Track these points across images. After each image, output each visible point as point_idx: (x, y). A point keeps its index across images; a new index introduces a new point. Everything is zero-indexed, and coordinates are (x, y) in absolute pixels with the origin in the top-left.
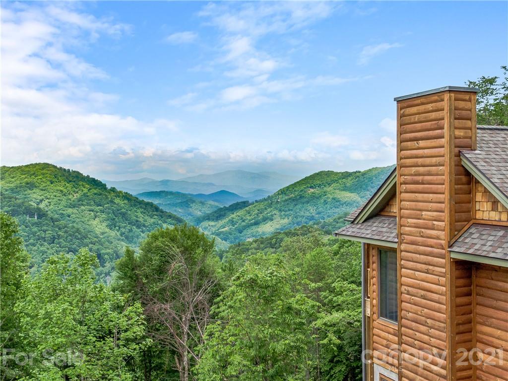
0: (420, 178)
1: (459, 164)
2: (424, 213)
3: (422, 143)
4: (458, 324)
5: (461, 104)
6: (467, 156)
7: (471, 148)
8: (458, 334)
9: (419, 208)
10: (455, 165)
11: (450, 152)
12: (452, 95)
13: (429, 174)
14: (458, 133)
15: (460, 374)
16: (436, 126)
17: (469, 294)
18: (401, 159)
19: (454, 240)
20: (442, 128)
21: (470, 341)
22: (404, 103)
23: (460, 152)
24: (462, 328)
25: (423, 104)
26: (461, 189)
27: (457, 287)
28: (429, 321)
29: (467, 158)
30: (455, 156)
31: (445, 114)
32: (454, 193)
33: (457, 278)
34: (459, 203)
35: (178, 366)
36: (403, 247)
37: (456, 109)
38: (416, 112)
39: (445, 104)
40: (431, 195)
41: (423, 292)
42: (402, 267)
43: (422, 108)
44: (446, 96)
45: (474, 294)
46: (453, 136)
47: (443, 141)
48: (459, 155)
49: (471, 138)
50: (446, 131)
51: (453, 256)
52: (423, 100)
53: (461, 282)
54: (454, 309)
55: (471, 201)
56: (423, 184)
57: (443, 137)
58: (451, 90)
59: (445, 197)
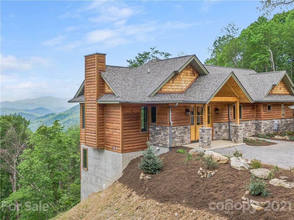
0: (90, 80)
1: (100, 76)
2: (91, 91)
3: (91, 70)
4: (99, 123)
5: (101, 58)
6: (102, 73)
7: (104, 71)
8: (99, 126)
9: (90, 89)
10: (99, 76)
11: (97, 72)
12: (98, 55)
13: (92, 79)
14: (99, 66)
15: (100, 138)
16: (93, 65)
17: (103, 114)
18: (86, 75)
19: (98, 98)
20: (95, 65)
21: (104, 128)
22: (87, 57)
23: (100, 72)
24: (101, 124)
25: (91, 58)
26: (100, 83)
27: (99, 112)
28: (92, 124)
29: (102, 74)
30: (99, 73)
31: (96, 61)
32: (98, 84)
33: (99, 109)
34: (100, 87)
35: (11, 180)
36: (86, 102)
37: (99, 59)
38: (89, 60)
39: (96, 58)
40: (93, 85)
41: (91, 115)
42: (86, 109)
43: (90, 59)
44: (96, 55)
45: (105, 114)
46: (98, 68)
47: (95, 69)
48: (100, 73)
49: (104, 68)
50: (96, 66)
51: (98, 102)
52: (91, 57)
53: (100, 111)
54: (98, 118)
55: (104, 87)
56: (91, 82)
57: (95, 68)
58: (97, 54)
59: (96, 85)
